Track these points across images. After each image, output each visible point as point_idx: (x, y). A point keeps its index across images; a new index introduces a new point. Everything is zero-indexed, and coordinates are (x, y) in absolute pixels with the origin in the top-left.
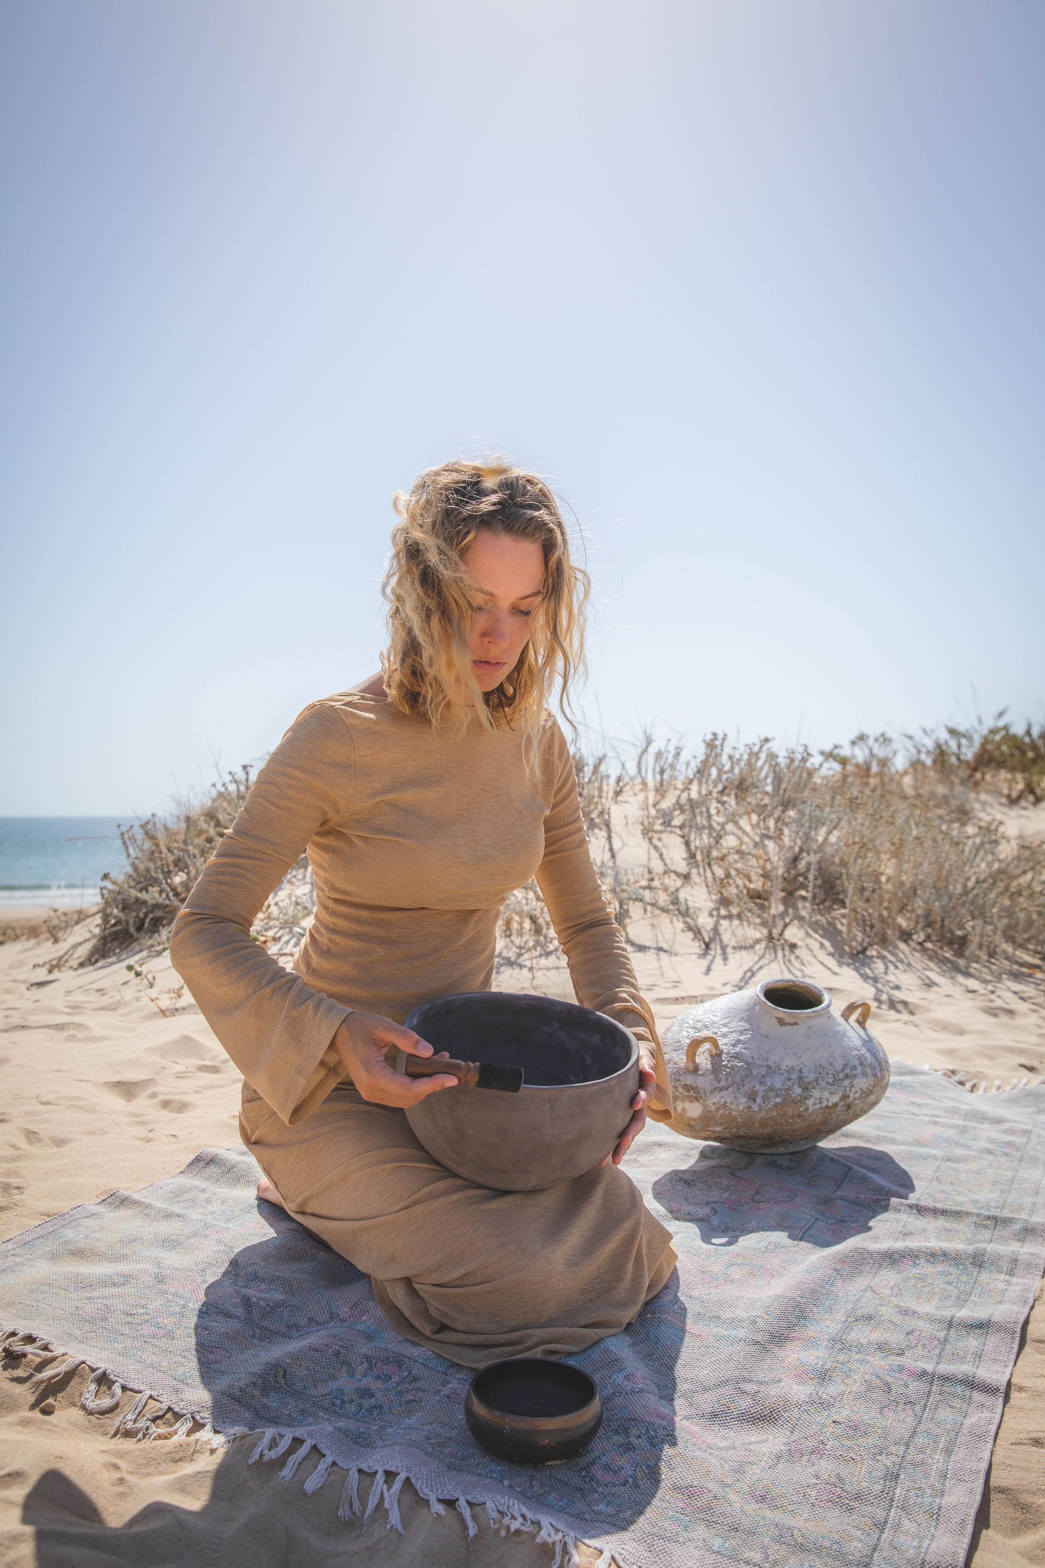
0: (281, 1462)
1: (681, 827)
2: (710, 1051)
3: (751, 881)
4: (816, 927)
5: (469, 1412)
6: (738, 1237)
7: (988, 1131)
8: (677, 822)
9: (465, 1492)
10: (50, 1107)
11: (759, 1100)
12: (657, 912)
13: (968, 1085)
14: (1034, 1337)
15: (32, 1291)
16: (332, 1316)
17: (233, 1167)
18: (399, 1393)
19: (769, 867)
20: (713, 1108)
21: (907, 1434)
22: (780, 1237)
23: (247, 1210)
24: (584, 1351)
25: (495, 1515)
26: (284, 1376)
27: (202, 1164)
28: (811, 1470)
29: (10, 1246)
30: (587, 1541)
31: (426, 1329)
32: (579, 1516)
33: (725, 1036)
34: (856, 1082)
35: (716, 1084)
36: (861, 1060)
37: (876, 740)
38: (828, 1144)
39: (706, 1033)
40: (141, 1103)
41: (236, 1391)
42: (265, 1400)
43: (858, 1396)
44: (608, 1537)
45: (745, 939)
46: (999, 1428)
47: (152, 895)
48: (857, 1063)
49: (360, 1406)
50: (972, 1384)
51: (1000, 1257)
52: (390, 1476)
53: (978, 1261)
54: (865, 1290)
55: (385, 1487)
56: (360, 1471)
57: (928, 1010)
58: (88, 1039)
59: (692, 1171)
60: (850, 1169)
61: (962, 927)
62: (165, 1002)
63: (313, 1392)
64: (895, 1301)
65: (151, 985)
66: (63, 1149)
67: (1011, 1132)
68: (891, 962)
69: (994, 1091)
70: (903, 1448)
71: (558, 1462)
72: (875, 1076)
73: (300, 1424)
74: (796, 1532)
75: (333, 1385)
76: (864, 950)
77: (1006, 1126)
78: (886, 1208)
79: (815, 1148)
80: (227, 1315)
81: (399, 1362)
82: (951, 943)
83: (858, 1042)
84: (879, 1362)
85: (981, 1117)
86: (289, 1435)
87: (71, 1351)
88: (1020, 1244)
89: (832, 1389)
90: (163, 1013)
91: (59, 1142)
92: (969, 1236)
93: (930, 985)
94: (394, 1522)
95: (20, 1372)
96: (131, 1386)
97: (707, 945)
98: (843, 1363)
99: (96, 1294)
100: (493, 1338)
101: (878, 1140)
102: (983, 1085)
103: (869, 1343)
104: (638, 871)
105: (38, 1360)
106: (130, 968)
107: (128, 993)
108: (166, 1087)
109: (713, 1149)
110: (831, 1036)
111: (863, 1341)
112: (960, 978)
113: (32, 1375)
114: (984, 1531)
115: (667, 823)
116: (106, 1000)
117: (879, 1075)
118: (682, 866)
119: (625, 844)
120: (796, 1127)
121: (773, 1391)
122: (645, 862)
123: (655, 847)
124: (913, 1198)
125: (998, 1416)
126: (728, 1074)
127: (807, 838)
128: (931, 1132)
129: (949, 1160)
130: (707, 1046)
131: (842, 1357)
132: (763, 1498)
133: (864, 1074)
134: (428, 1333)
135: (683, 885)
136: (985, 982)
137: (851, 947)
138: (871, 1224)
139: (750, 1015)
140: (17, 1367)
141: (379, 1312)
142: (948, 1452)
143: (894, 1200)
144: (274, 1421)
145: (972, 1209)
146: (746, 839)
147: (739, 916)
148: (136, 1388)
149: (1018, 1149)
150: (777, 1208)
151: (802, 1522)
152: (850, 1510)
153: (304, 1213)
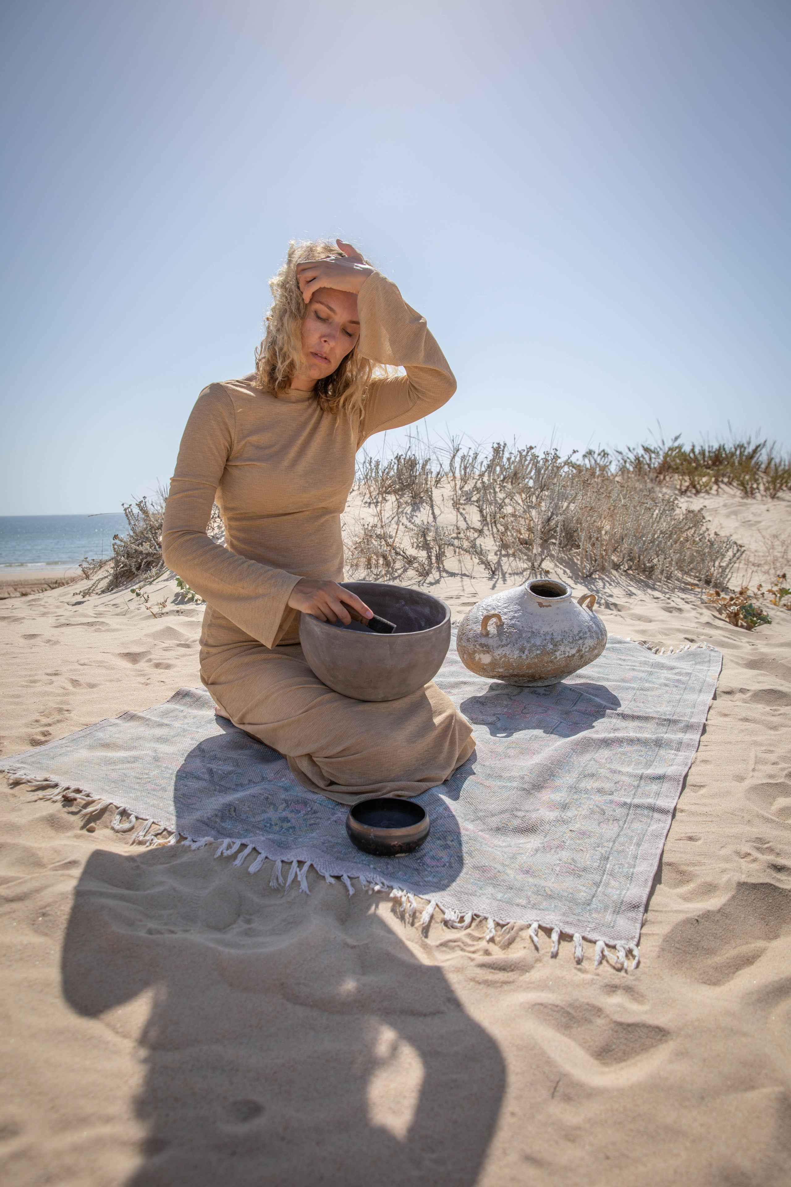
0: (234, 856)
1: (477, 501)
2: (496, 623)
3: (521, 534)
4: (561, 561)
5: (348, 827)
6: (513, 733)
7: (665, 673)
8: (474, 498)
9: (347, 871)
10: (85, 667)
11: (526, 652)
12: (462, 552)
13: (654, 650)
14: (690, 783)
15: (79, 766)
16: (263, 779)
17: (200, 698)
18: (305, 820)
19: (532, 524)
20: (498, 657)
21: (614, 836)
22: (539, 732)
23: (210, 722)
24: (419, 795)
25: (365, 883)
26: (235, 811)
27: (181, 696)
28: (557, 856)
29: (64, 741)
30: (421, 896)
31: (322, 784)
32: (417, 884)
33: (505, 614)
34: (586, 641)
35: (500, 643)
36: (590, 629)
37: (599, 454)
38: (568, 681)
39: (493, 612)
40: (142, 665)
41: (205, 819)
42: (223, 824)
43: (585, 817)
44: (434, 894)
45: (517, 568)
46: (669, 831)
47: (146, 548)
48: (587, 630)
49: (282, 827)
50: (653, 809)
51: (671, 741)
52: (301, 863)
53: (658, 743)
54: (590, 760)
55: (298, 869)
56: (283, 861)
57: (629, 609)
58: (108, 630)
59: (485, 697)
60: (582, 694)
61: (650, 561)
62: (156, 610)
63: (253, 820)
64: (608, 766)
65: (147, 601)
66: (95, 689)
67: (679, 674)
68: (607, 582)
69: (669, 653)
70: (611, 844)
71: (403, 855)
72: (598, 638)
73: (245, 837)
74: (547, 889)
75: (265, 816)
76: (591, 575)
77: (677, 671)
78: (603, 716)
79: (560, 683)
80: (198, 778)
81: (305, 803)
82: (644, 571)
83: (588, 618)
84: (598, 799)
85: (662, 666)
86: (238, 843)
87: (104, 798)
88: (683, 734)
89: (569, 814)
90: (155, 616)
91: (92, 686)
92: (653, 730)
93: (630, 594)
94: (304, 888)
95: (73, 809)
96: (141, 817)
97: (494, 573)
98: (576, 800)
99: (117, 767)
100: (363, 788)
101: (599, 679)
102: (663, 649)
103: (592, 788)
104: (452, 527)
105: (84, 802)
106: (133, 591)
107: (133, 606)
108: (157, 655)
109: (498, 685)
110: (571, 613)
111: (589, 787)
112: (649, 591)
113: (81, 810)
114: (658, 885)
115: (469, 500)
116: (119, 610)
117: (600, 638)
118: (478, 525)
119: (442, 512)
120: (549, 669)
121: (534, 815)
122: (455, 523)
123: (461, 514)
124: (620, 710)
125: (668, 826)
126: (508, 637)
127: (557, 507)
128: (632, 674)
129: (642, 690)
130: (494, 620)
131: (576, 797)
132: (527, 872)
133: (592, 637)
134: (322, 786)
135: (479, 536)
136: (665, 593)
137: (583, 573)
138: (594, 724)
139: (521, 601)
140: (71, 806)
141: (292, 776)
142: (638, 845)
143: (608, 711)
144: (230, 836)
145: (655, 715)
146: (518, 508)
147: (514, 555)
148: (144, 818)
149: (683, 683)
150: (537, 717)
151: (551, 884)
152: (580, 876)
153: (244, 724)
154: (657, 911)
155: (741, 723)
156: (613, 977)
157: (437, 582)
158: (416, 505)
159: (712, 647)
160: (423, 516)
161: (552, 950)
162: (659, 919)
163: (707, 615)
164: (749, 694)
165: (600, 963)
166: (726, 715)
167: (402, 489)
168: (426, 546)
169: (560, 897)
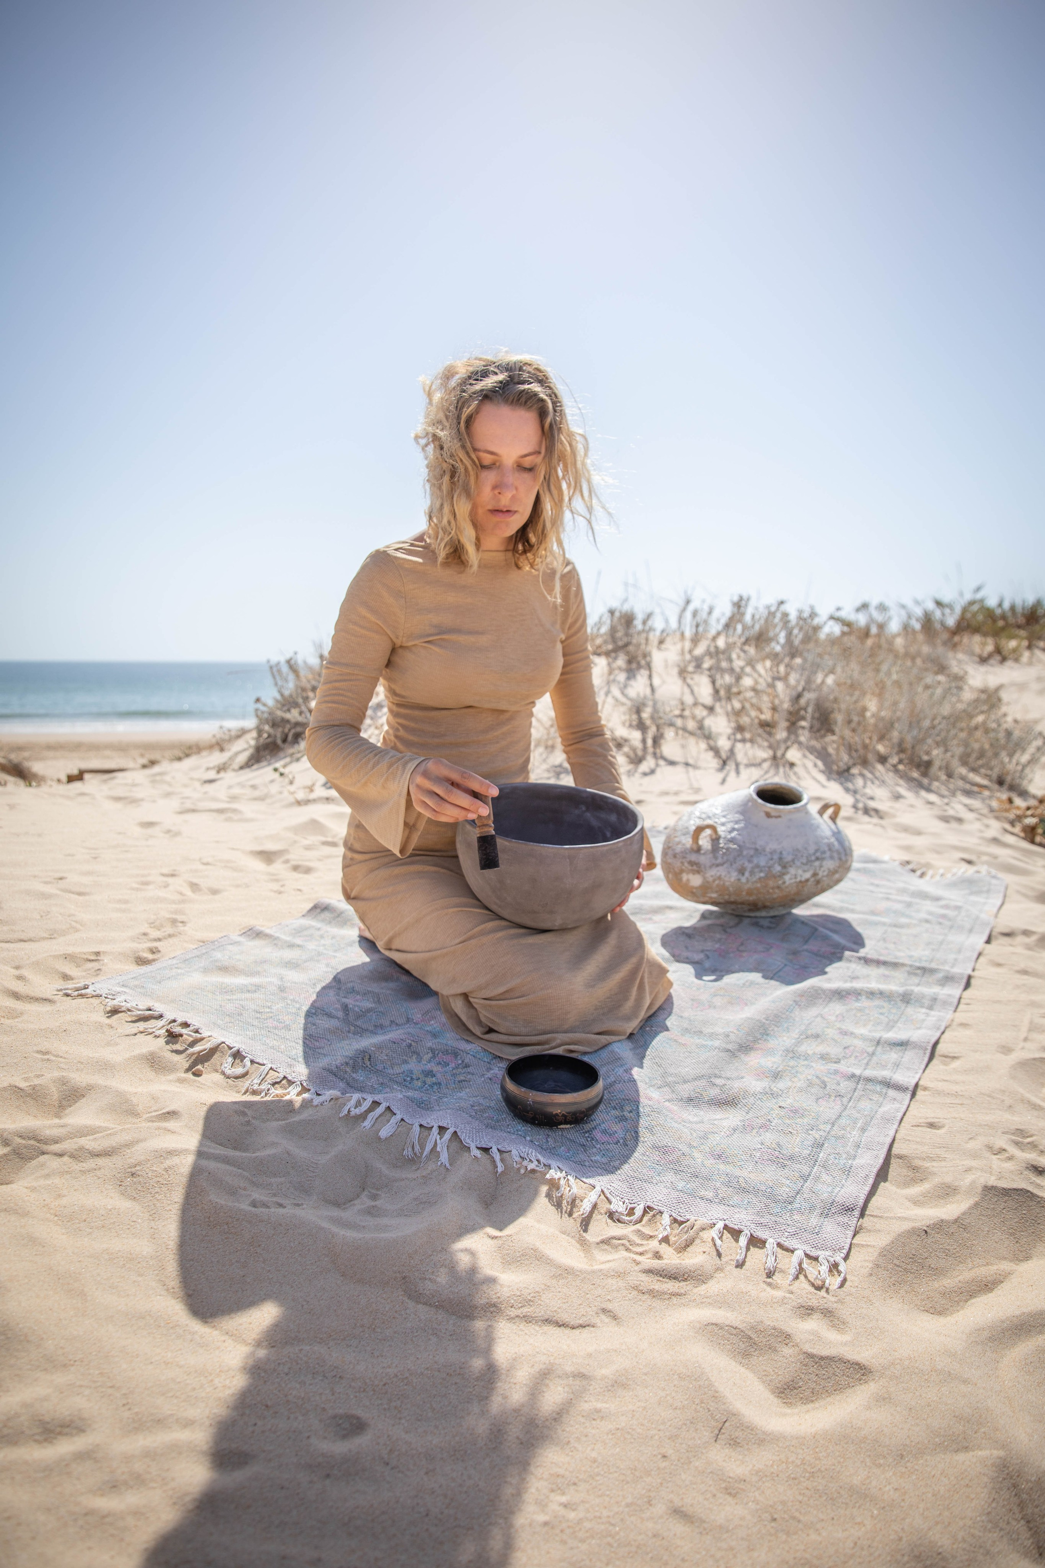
0: (363, 1117)
1: (710, 669)
2: (711, 836)
3: (762, 713)
4: (812, 750)
5: (503, 1089)
6: (723, 976)
7: (928, 906)
8: (706, 665)
9: (497, 1143)
10: (208, 867)
11: (747, 874)
12: (687, 735)
13: (919, 873)
14: (941, 1054)
15: (189, 993)
16: (408, 1020)
17: (339, 913)
18: (454, 1075)
19: (777, 702)
20: (711, 879)
21: (834, 1117)
22: (756, 977)
23: (351, 945)
24: (596, 1051)
25: (518, 1159)
26: (369, 1059)
27: (319, 910)
28: (759, 1139)
29: (175, 961)
30: (584, 1180)
31: (477, 1031)
32: (581, 1163)
33: (723, 824)
34: (824, 863)
35: (714, 861)
36: (830, 847)
37: (877, 608)
38: (800, 911)
39: (709, 822)
40: (278, 867)
41: (334, 1068)
42: (354, 1075)
43: (801, 1090)
44: (600, 1178)
45: (755, 758)
46: (904, 1115)
48: (826, 849)
49: (425, 1082)
50: (888, 1084)
51: (923, 996)
52: (442, 1130)
53: (906, 998)
54: (816, 1017)
55: (438, 1137)
56: (421, 1126)
58: (241, 820)
59: (694, 928)
60: (816, 930)
61: (928, 754)
62: (301, 795)
63: (390, 1071)
64: (838, 1025)
65: (291, 783)
66: (217, 897)
67: (947, 907)
68: (869, 779)
69: (938, 878)
70: (829, 1126)
71: (568, 1126)
72: (840, 859)
73: (380, 1092)
74: (741, 1180)
75: (405, 1067)
76: (848, 770)
77: (943, 903)
78: (840, 959)
79: (790, 913)
80: (330, 1015)
81: (455, 1054)
82: (918, 766)
83: (828, 833)
84: (820, 1067)
85: (924, 896)
86: (370, 1099)
87: (215, 1035)
88: (940, 988)
89: (781, 1085)
90: (299, 803)
91: (214, 892)
92: (902, 980)
93: (898, 797)
94: (443, 1160)
95: (178, 1047)
96: (257, 1061)
97: (724, 762)
98: (792, 1067)
99: (235, 997)
100: (527, 1039)
101: (841, 909)
102: (930, 873)
103: (814, 1053)
104: (673, 703)
105: (191, 1039)
106: (276, 769)
107: (273, 789)
108: (297, 855)
109: (711, 913)
110: (806, 826)
111: (810, 1052)
112: (923, 793)
113: (186, 1049)
114: (882, 1183)
115: (699, 666)
116: (257, 793)
117: (844, 858)
118: (708, 700)
119: (664, 682)
120: (775, 896)
121: (737, 1085)
122: (679, 696)
123: (689, 686)
124: (862, 952)
125: (905, 1107)
126: (724, 854)
127: (809, 680)
128: (884, 905)
129: (895, 926)
130: (708, 832)
131: (792, 1063)
132: (720, 1157)
133: (832, 858)
134: (479, 1033)
135: (708, 715)
136: (943, 796)
137: (838, 766)
138: (827, 969)
139: (744, 809)
140: (176, 1043)
141: (443, 1019)
142: (863, 1129)
143: (847, 953)
144: (361, 1090)
145: (907, 962)
146: (761, 680)
147: (752, 741)
148: (261, 1062)
149: (950, 920)
150: (756, 956)
151: (747, 1174)
152: (784, 1166)
153: (390, 949)
154: (876, 1216)
155: (1018, 976)
156: (810, 1297)
157: (652, 772)
158: (631, 673)
159: (993, 872)
160: (639, 687)
161: (738, 1257)
162: (878, 1226)
163: (995, 828)
164: (1034, 938)
165: (797, 1278)
166: (999, 965)
167: (616, 650)
168: (641, 726)
169: (756, 1192)
